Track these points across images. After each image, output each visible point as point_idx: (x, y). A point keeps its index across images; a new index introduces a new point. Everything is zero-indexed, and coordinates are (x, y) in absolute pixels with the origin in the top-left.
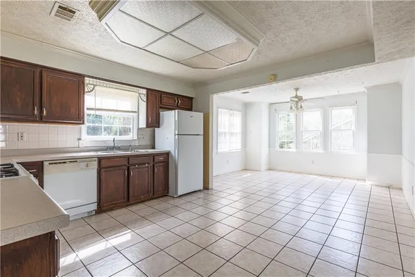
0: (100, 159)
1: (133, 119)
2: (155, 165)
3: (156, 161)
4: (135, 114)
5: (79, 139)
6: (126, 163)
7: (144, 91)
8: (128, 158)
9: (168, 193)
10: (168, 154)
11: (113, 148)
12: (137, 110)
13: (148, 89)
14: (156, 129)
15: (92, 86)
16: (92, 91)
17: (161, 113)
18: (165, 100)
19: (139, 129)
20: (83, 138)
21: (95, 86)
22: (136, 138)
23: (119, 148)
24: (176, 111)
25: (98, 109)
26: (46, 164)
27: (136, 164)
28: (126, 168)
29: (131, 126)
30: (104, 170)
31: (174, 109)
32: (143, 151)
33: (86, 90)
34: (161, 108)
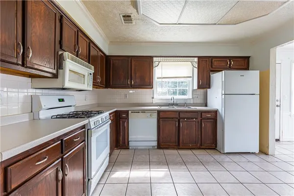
0: (159, 112)
1: (189, 82)
2: (203, 121)
3: (203, 117)
4: (190, 79)
5: (153, 98)
6: (177, 116)
7: (196, 59)
8: (179, 112)
9: (216, 147)
10: (216, 112)
11: (173, 104)
12: (192, 76)
13: (199, 58)
14: (208, 90)
15: (158, 63)
16: (157, 66)
17: (211, 75)
18: (215, 64)
19: (193, 90)
20: (155, 97)
21: (159, 62)
22: (191, 97)
23: (177, 105)
24: (223, 72)
25: (164, 78)
26: (130, 112)
27: (185, 118)
28: (177, 120)
29: (188, 88)
30: (161, 119)
31: (222, 71)
32: (193, 108)
33: (154, 66)
34: (212, 71)
